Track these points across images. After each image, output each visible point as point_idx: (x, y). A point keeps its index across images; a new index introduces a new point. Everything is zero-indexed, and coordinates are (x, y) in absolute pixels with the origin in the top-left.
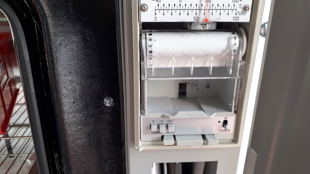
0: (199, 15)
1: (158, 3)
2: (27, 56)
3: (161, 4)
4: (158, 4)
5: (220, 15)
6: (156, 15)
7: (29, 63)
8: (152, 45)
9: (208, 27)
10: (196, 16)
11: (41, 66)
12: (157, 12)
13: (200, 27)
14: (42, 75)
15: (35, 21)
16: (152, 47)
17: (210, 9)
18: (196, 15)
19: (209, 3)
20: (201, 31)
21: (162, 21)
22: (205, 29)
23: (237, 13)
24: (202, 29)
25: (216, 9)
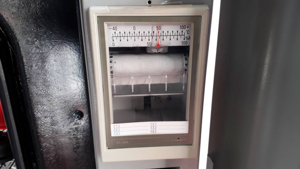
0: (152, 41)
1: (115, 30)
2: (3, 77)
3: (117, 32)
4: (115, 32)
5: (170, 40)
6: (113, 41)
7: (5, 82)
8: (112, 67)
9: (161, 50)
10: (149, 42)
11: (17, 85)
12: (115, 38)
13: (155, 51)
14: (18, 93)
15: (9, 45)
16: (113, 68)
17: (161, 36)
18: (149, 40)
19: (160, 31)
20: (155, 53)
21: (119, 47)
22: (159, 52)
23: (185, 38)
24: (156, 52)
25: (167, 35)
